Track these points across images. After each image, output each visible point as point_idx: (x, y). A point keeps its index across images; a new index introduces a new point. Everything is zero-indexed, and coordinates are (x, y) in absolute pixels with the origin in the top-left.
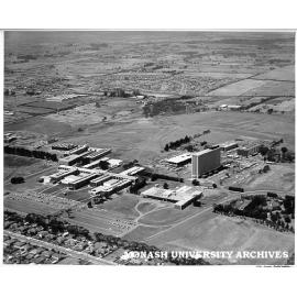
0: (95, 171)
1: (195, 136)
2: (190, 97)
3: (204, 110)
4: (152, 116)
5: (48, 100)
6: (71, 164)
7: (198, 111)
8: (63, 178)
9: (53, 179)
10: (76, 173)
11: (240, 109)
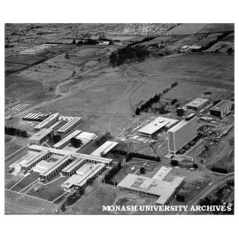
1: (165, 92)
2: (152, 38)
3: (168, 53)
4: (118, 65)
6: (41, 142)
7: (161, 55)
8: (34, 165)
9: (23, 168)
11: (203, 48)
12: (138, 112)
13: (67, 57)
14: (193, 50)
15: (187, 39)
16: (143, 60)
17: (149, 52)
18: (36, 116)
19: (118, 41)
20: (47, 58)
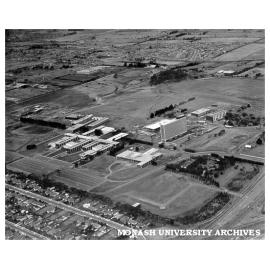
0: (89, 138)
1: (180, 104)
2: (195, 64)
3: (202, 77)
4: (156, 84)
7: (196, 78)
11: (234, 74)
12: (152, 116)
13: (115, 77)
14: (226, 75)
15: (228, 65)
16: (178, 81)
17: (186, 75)
18: (75, 116)
19: (165, 65)
20: (98, 77)
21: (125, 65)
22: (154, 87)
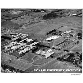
2: (60, 11)
3: (64, 16)
4: (46, 19)
5: (12, 13)
6: (15, 41)
7: (62, 17)
8: (12, 47)
9: (8, 47)
10: (16, 45)
11: (77, 15)
13: (28, 16)
14: (74, 15)
16: (55, 18)
17: (58, 15)
19: (48, 11)
20: (21, 16)
21: (32, 11)
22: (45, 20)
